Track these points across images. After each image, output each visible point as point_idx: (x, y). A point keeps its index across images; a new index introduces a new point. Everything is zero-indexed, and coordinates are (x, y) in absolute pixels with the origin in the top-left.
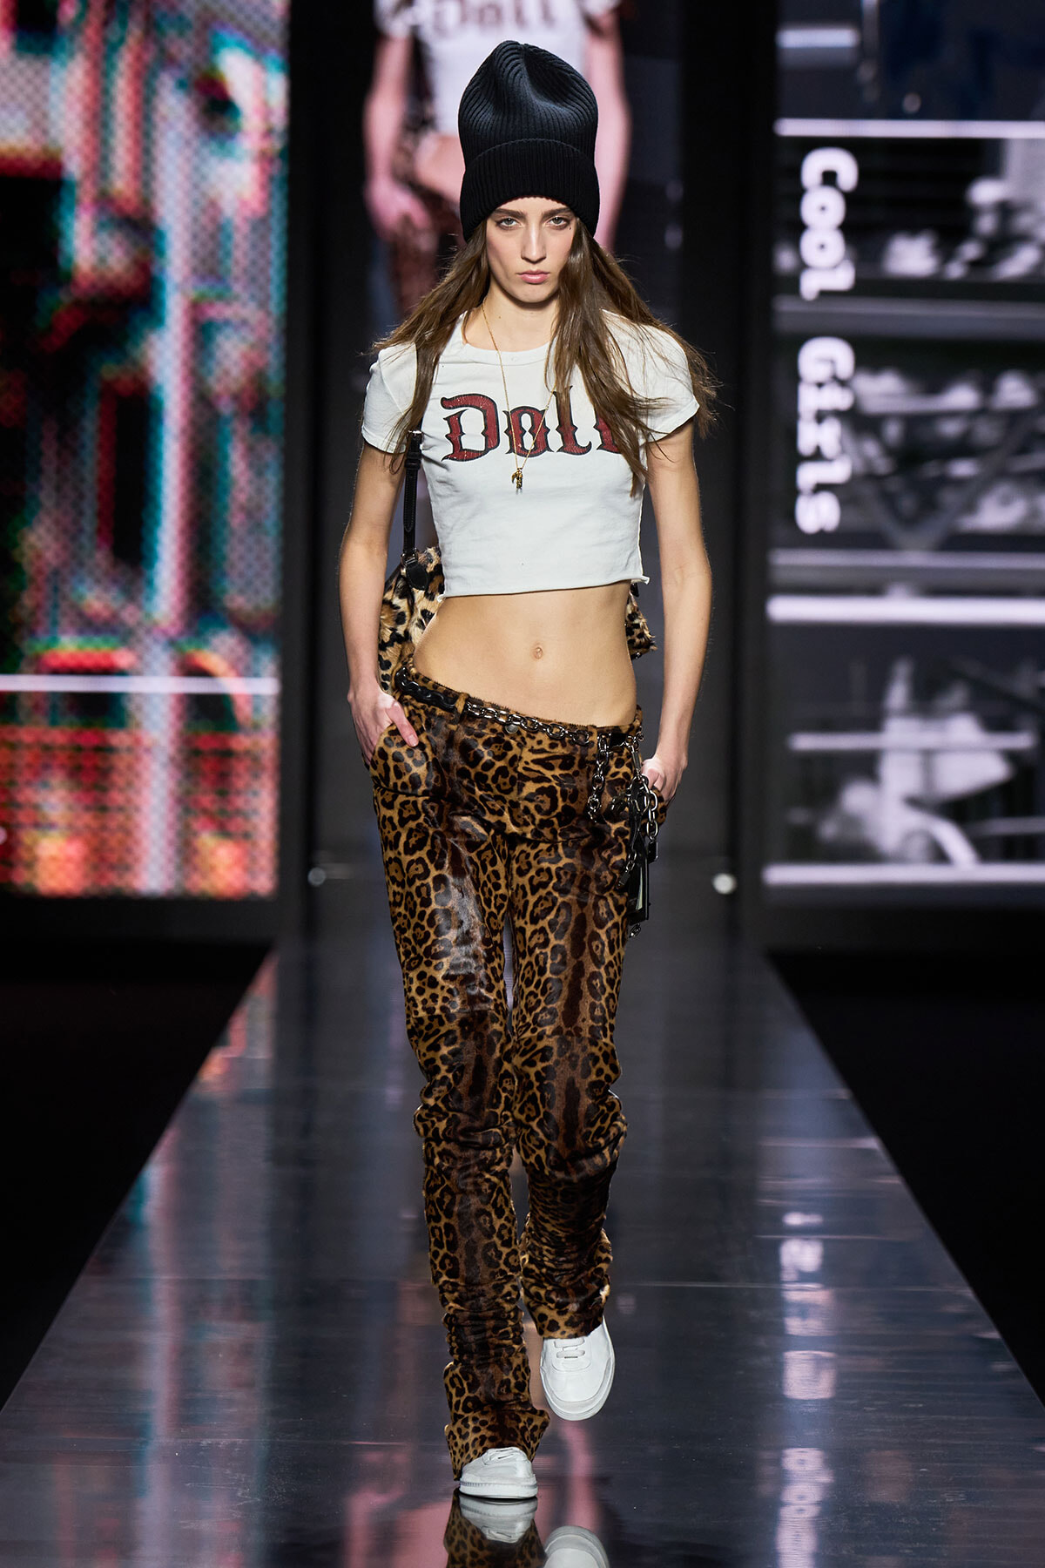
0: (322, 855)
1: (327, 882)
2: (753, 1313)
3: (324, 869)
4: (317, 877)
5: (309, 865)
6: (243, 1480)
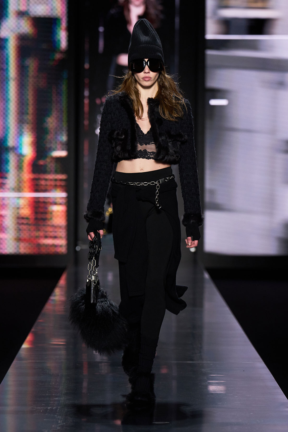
0: (80, 242)
1: (81, 250)
2: (203, 370)
3: (80, 246)
4: (78, 248)
5: (76, 245)
6: (60, 418)
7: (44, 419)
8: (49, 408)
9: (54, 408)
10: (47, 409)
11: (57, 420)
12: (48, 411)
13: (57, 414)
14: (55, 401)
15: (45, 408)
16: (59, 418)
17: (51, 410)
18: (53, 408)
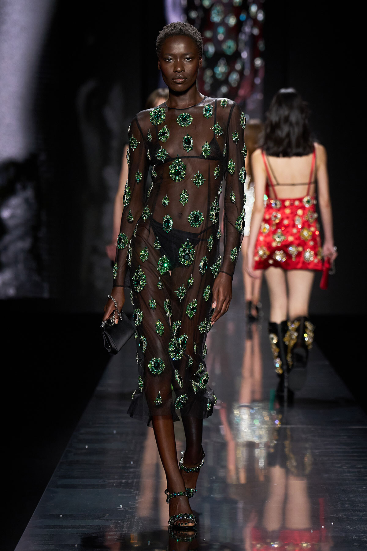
6: (138, 493)
7: (119, 494)
8: (124, 481)
9: (130, 481)
10: (121, 483)
11: (134, 495)
12: (123, 484)
13: (134, 488)
14: (130, 472)
15: (118, 481)
16: (136, 493)
17: (126, 483)
18: (128, 481)
